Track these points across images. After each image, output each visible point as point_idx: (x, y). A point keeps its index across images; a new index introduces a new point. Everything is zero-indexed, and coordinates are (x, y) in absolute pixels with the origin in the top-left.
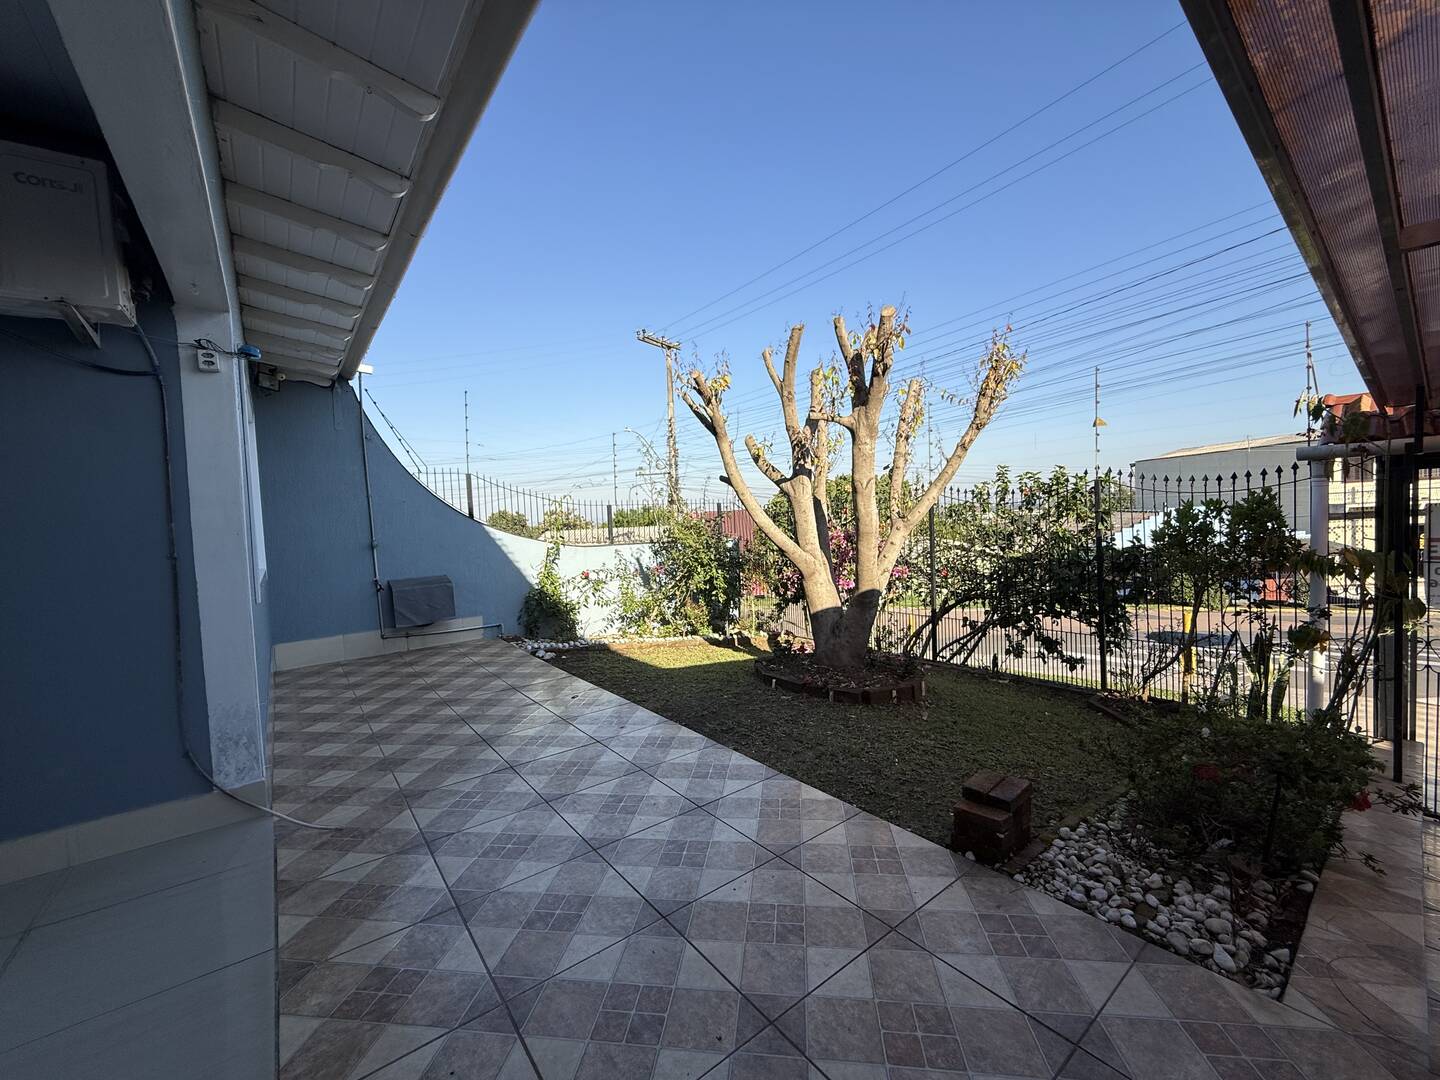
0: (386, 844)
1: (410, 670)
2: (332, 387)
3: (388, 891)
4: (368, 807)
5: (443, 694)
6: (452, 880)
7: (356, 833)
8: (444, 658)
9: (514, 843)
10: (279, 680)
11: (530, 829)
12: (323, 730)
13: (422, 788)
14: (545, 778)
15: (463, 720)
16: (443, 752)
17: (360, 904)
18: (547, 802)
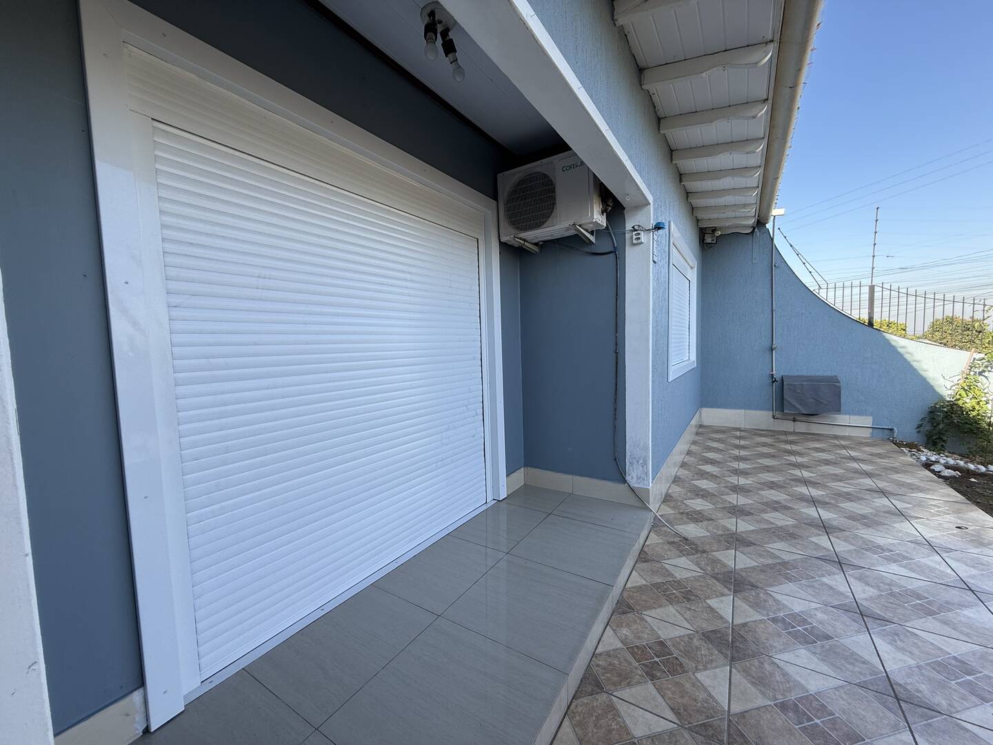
0: (707, 564)
1: (788, 447)
2: (753, 232)
3: (693, 598)
4: (709, 534)
5: (806, 474)
6: (738, 621)
7: (693, 546)
8: (823, 445)
9: (806, 630)
10: (700, 430)
11: (830, 628)
12: (709, 471)
13: (751, 539)
14: (872, 592)
15: (814, 502)
16: (780, 520)
17: (674, 593)
18: (862, 614)
